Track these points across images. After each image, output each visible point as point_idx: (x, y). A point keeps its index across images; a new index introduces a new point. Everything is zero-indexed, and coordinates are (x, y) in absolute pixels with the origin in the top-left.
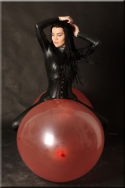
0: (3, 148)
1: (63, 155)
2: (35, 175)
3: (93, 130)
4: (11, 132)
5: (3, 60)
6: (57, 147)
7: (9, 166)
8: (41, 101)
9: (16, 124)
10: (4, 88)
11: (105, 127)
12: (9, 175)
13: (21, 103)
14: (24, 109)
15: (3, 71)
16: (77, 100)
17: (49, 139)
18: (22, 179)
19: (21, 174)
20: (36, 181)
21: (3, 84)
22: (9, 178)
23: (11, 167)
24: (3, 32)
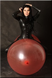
0: (1, 60)
1: (27, 63)
2: (15, 72)
3: (41, 52)
4: (4, 53)
5: (1, 21)
6: (25, 59)
7: (4, 68)
9: (7, 50)
10: (2, 34)
11: (46, 51)
12: (4, 72)
13: (9, 41)
14: (10, 43)
15: (1, 27)
16: (34, 39)
17: (21, 56)
18: (9, 74)
19: (9, 72)
20: (16, 75)
21: (1, 32)
22: (4, 74)
23: (5, 68)
24: (1, 9)
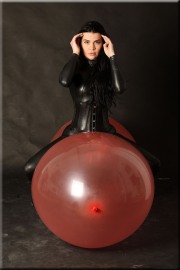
3: (139, 173)
6: (89, 199)
8: (65, 135)
9: (30, 167)
12: (20, 242)
15: (4, 97)
16: (115, 134)
17: (77, 189)
18: (38, 246)
19: (38, 239)
20: (60, 248)
22: (21, 246)
23: (23, 231)
